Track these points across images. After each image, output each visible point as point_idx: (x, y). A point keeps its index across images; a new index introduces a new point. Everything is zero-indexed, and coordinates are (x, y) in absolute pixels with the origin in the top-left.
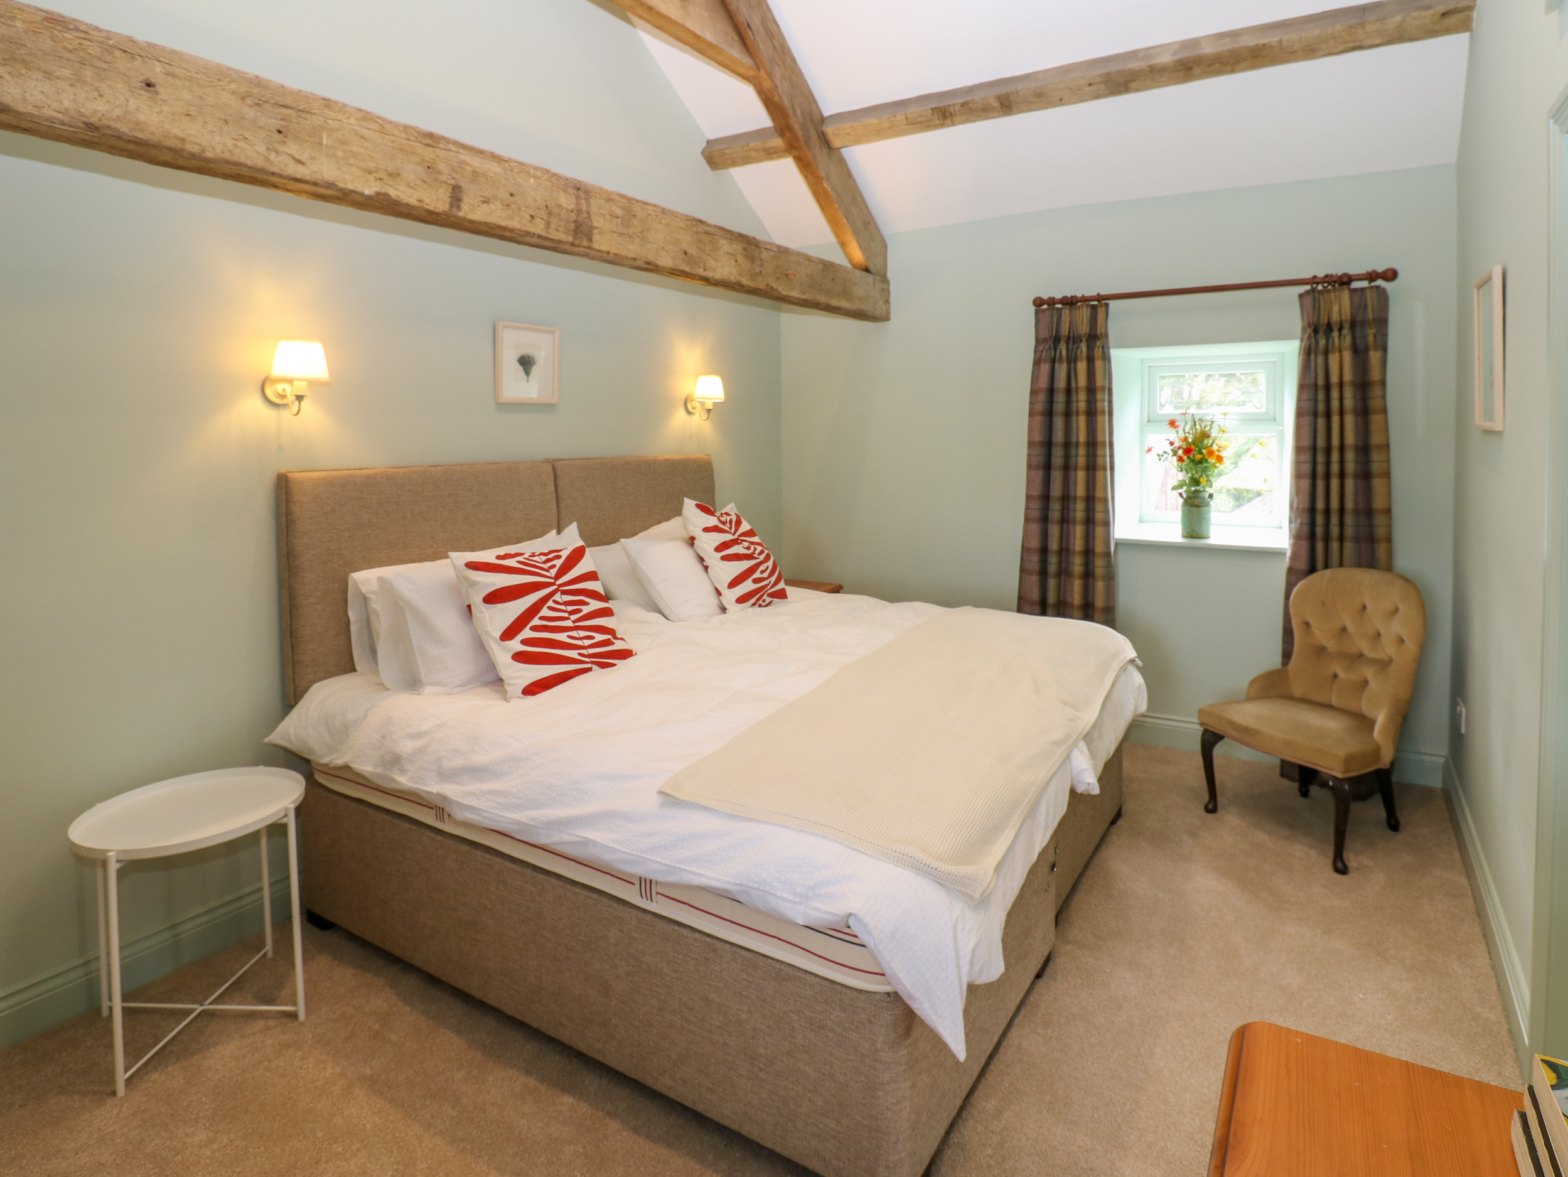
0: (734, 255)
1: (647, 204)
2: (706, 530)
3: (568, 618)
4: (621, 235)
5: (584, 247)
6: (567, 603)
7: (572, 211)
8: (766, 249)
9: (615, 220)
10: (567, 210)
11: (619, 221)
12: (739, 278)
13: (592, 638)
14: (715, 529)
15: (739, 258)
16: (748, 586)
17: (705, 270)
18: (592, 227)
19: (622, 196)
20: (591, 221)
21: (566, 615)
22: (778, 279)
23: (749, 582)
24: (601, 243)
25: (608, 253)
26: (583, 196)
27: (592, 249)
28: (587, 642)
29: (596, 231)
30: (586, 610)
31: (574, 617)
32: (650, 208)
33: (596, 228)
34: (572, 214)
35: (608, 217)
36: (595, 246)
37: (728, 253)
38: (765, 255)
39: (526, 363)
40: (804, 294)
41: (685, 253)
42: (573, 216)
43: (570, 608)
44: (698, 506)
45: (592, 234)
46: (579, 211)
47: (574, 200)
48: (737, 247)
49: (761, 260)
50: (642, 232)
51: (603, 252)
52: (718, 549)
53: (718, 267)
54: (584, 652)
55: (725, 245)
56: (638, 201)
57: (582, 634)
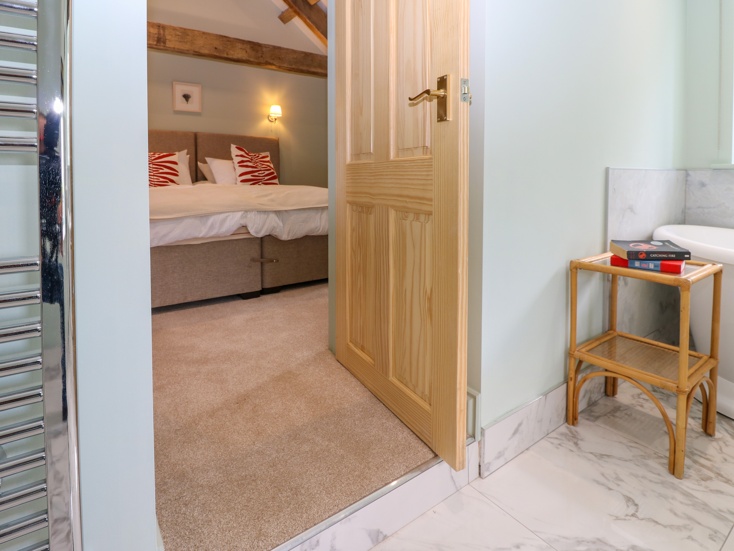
0: (245, 49)
1: (195, 31)
2: (237, 156)
3: (152, 172)
4: (180, 42)
5: (162, 46)
6: (153, 168)
7: (156, 34)
8: (266, 47)
9: (177, 37)
10: (153, 33)
11: (180, 37)
12: (247, 58)
13: (159, 179)
14: (242, 156)
15: (248, 50)
16: (249, 177)
17: (227, 55)
18: (166, 39)
19: (181, 28)
20: (165, 37)
21: (152, 171)
22: (274, 59)
23: (250, 175)
24: (169, 44)
25: (174, 48)
26: (161, 28)
27: (166, 47)
28: (155, 180)
29: (167, 41)
30: (161, 171)
31: (154, 172)
32: (196, 32)
33: (168, 39)
34: (156, 35)
35: (174, 35)
36: (167, 45)
37: (241, 49)
38: (264, 49)
39: (187, 97)
40: (291, 65)
41: (216, 48)
42: (156, 36)
43: (154, 169)
44: (236, 147)
45: (165, 41)
46: (159, 34)
47: (157, 30)
48: (248, 47)
49: (262, 51)
50: (192, 41)
51: (172, 48)
52: (239, 163)
53: (235, 54)
54: (153, 183)
55: (240, 45)
56: (189, 30)
57: (155, 177)
